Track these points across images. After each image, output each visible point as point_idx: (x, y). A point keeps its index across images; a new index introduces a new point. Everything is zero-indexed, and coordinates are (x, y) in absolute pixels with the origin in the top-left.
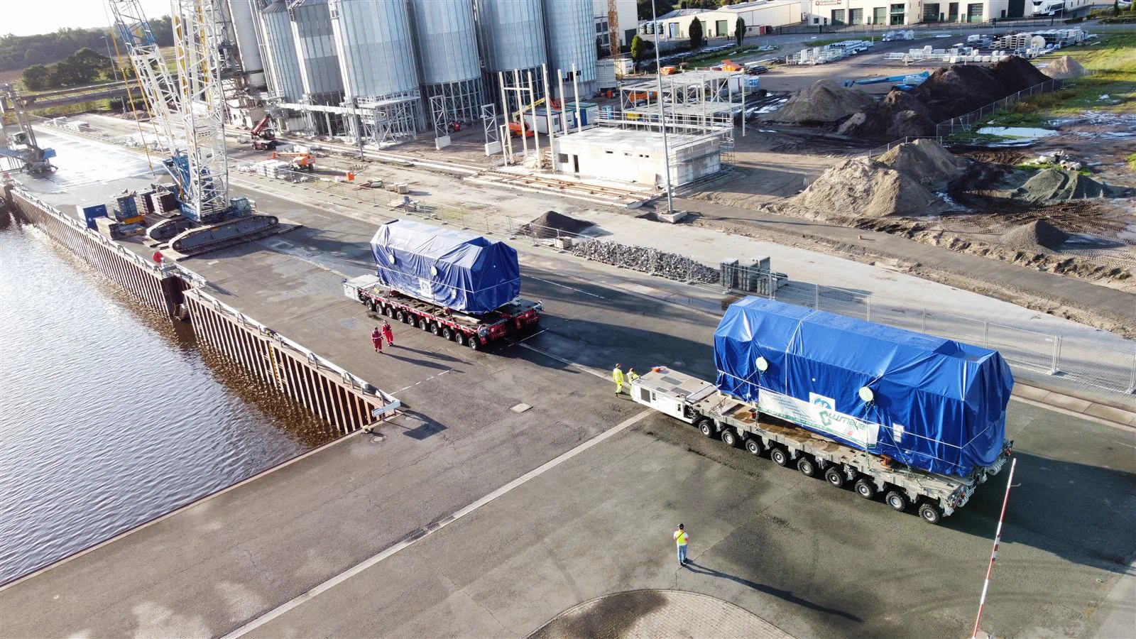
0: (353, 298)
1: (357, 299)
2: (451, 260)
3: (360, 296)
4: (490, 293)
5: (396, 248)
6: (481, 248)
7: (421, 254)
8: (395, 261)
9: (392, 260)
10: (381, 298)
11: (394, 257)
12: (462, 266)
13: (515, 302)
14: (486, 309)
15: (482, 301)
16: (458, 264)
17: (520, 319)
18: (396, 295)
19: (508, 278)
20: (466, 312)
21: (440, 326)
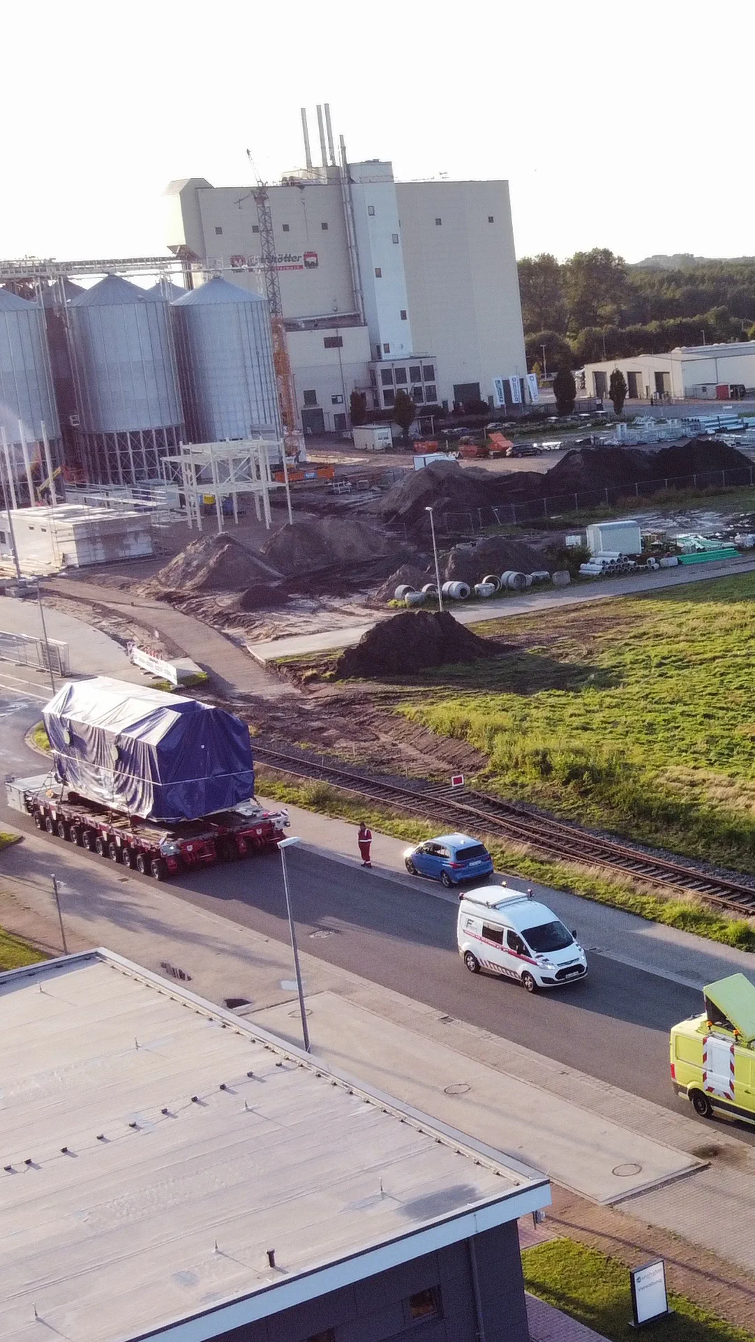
0: (18, 808)
1: (23, 810)
2: (134, 735)
3: (27, 803)
4: (192, 789)
5: (73, 718)
6: (180, 714)
7: (102, 727)
8: (72, 742)
9: (67, 740)
10: (53, 803)
11: (70, 733)
12: (146, 742)
13: (242, 809)
14: (182, 814)
15: (178, 800)
16: (141, 740)
17: (245, 837)
18: (75, 799)
19: (230, 768)
20: (155, 820)
21: (119, 844)
